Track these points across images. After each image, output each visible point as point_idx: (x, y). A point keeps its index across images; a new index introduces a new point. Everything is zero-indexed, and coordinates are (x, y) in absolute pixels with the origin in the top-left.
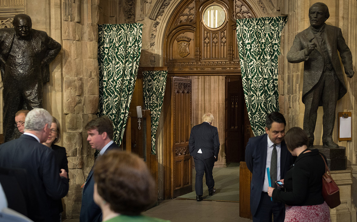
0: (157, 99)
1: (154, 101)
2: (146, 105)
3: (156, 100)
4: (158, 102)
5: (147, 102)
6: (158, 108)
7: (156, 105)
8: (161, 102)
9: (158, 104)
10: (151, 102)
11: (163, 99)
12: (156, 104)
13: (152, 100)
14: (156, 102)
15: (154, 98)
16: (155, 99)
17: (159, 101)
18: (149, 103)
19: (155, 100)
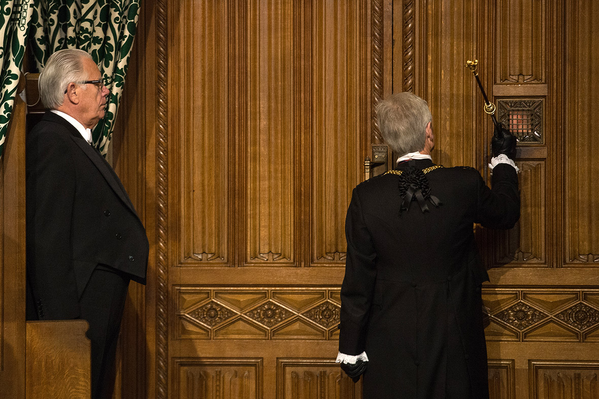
0: (106, 16)
1: (86, 25)
2: (42, 47)
3: (98, 20)
4: (110, 34)
5: (47, 31)
6: (112, 63)
7: (97, 47)
8: (127, 33)
9: (112, 42)
10: (71, 33)
11: (136, 17)
12: (96, 40)
13: (72, 20)
14: (99, 33)
15: (84, 11)
16: (90, 16)
17: (116, 26)
18: (58, 38)
19: (91, 22)
